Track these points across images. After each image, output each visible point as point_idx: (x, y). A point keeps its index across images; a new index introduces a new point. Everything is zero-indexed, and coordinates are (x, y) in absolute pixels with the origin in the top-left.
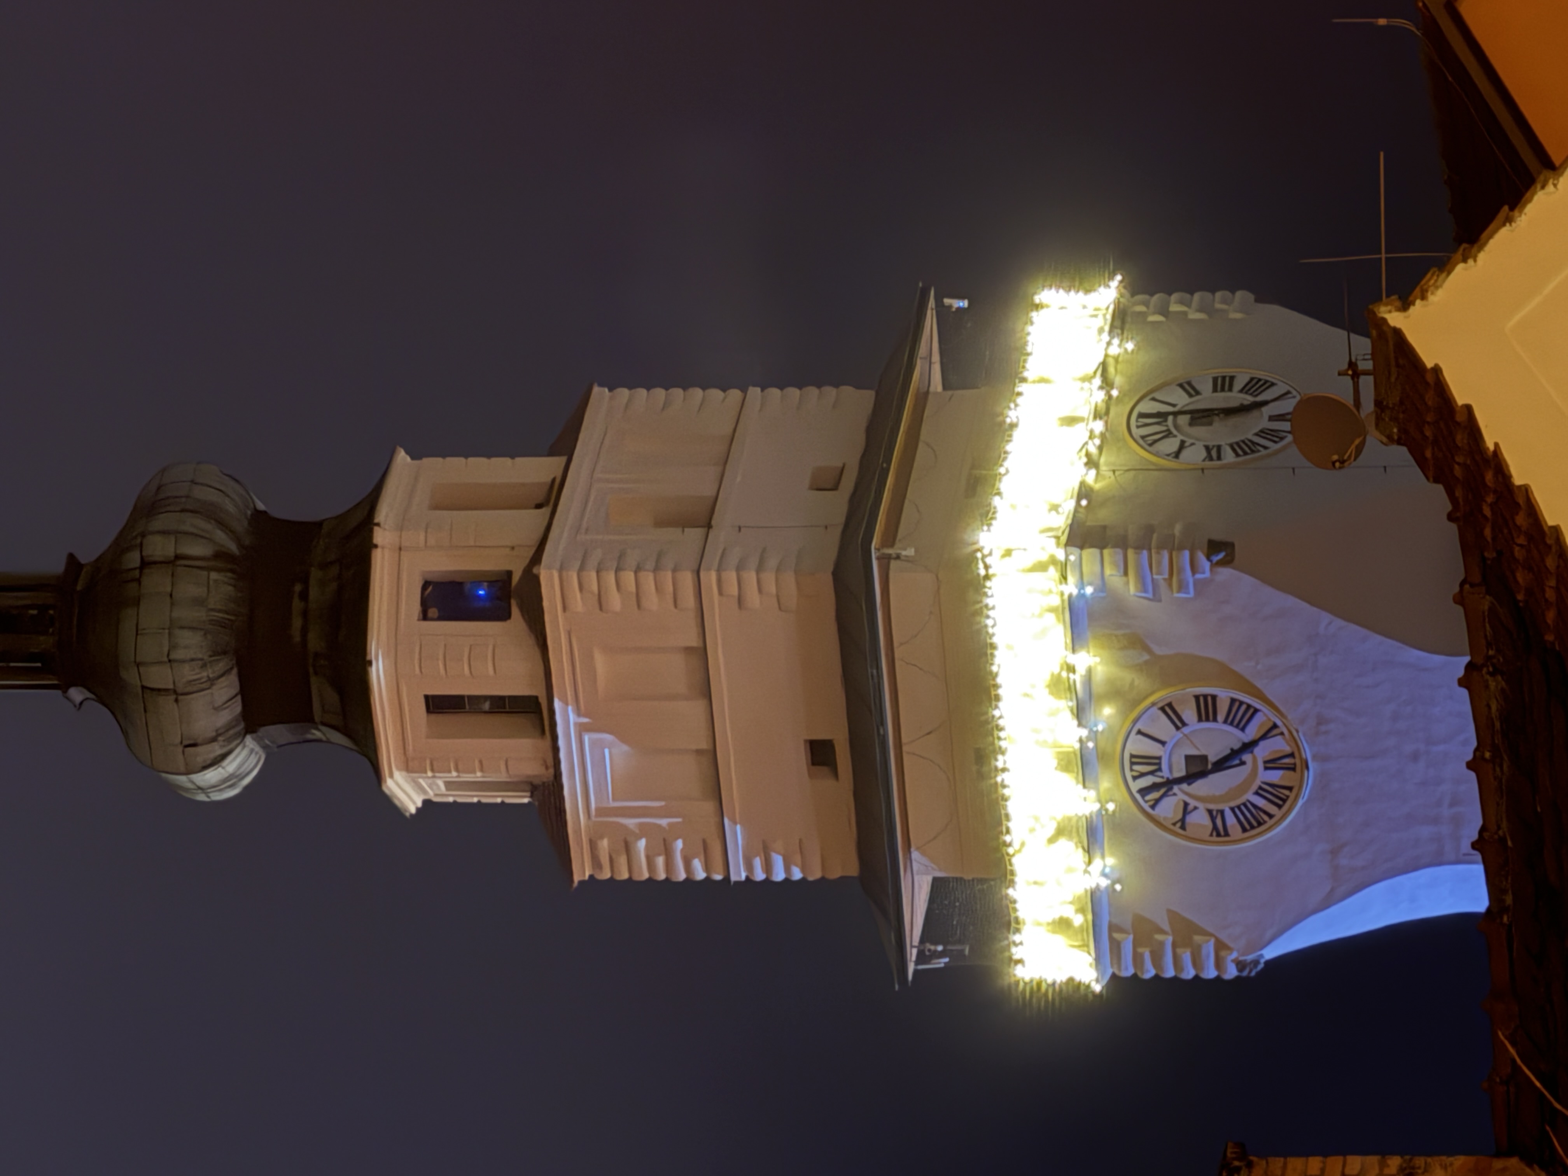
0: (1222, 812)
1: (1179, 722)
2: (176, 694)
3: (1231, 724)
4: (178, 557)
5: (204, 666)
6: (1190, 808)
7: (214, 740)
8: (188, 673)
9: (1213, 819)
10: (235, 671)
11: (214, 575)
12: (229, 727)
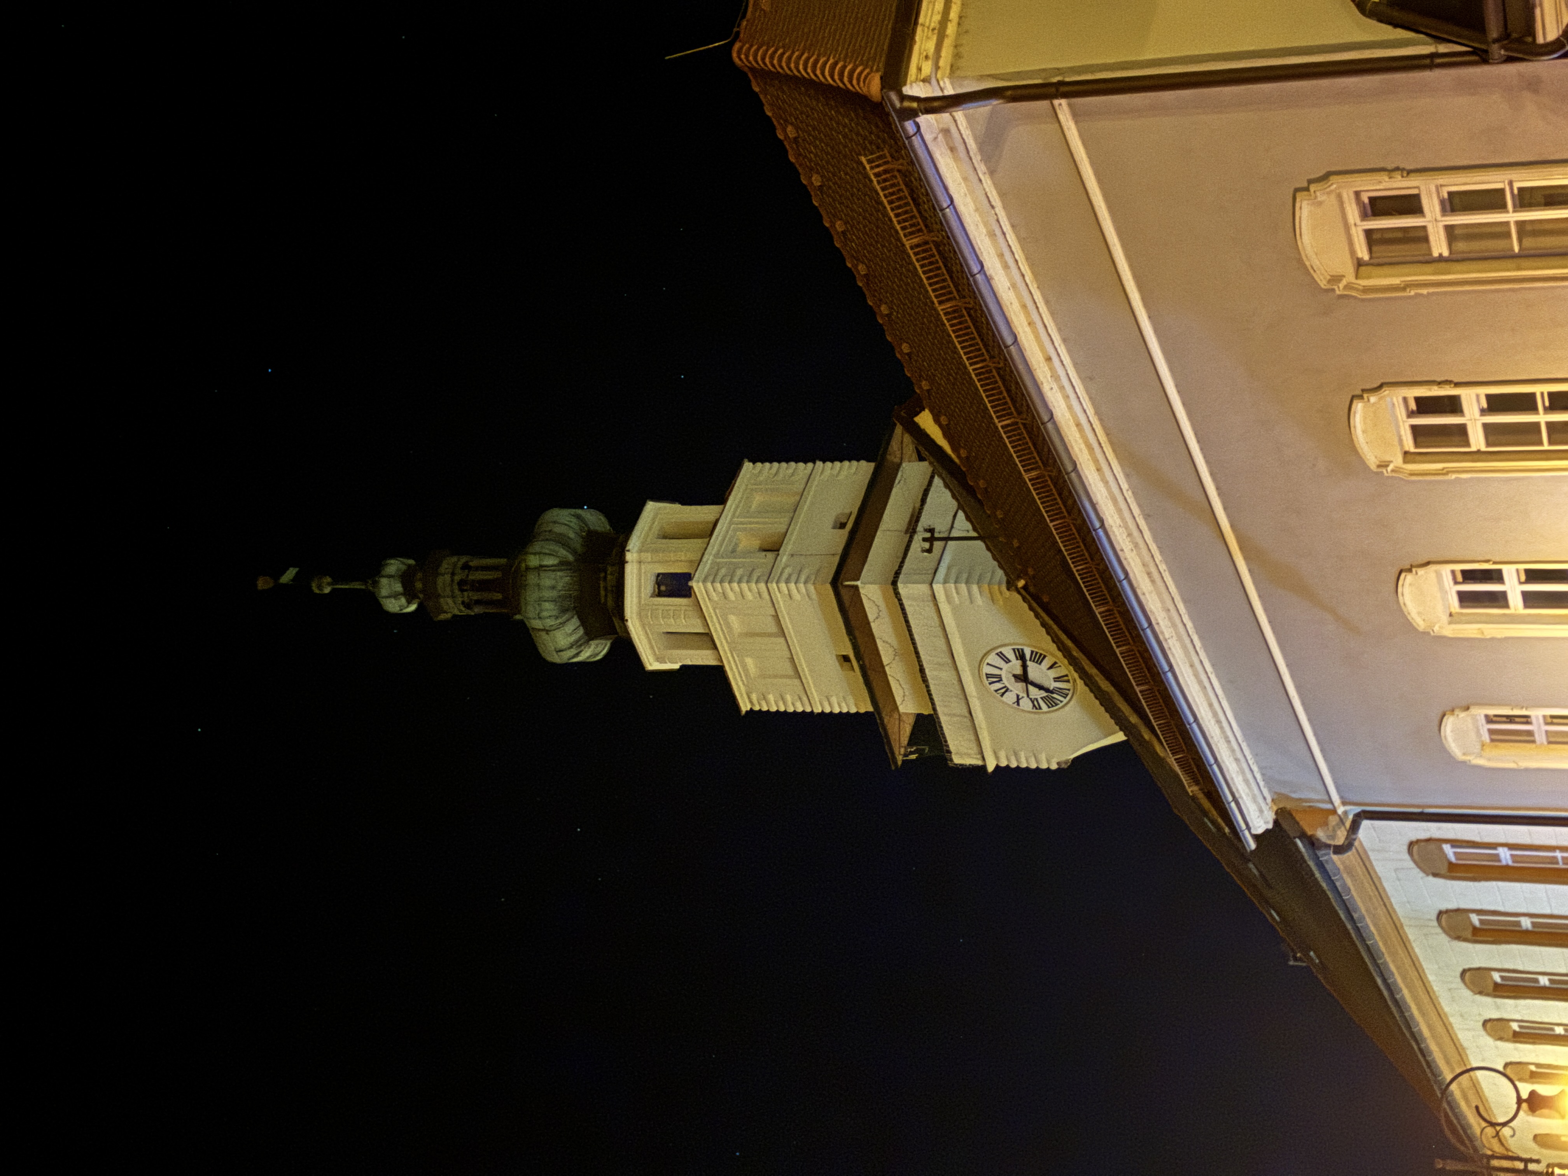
0: (1037, 700)
1: (1008, 661)
2: (547, 631)
3: (1034, 661)
4: (541, 566)
5: (557, 618)
6: (1020, 697)
7: (571, 647)
8: (550, 622)
9: (1033, 702)
10: (576, 617)
11: (559, 573)
12: (577, 641)
